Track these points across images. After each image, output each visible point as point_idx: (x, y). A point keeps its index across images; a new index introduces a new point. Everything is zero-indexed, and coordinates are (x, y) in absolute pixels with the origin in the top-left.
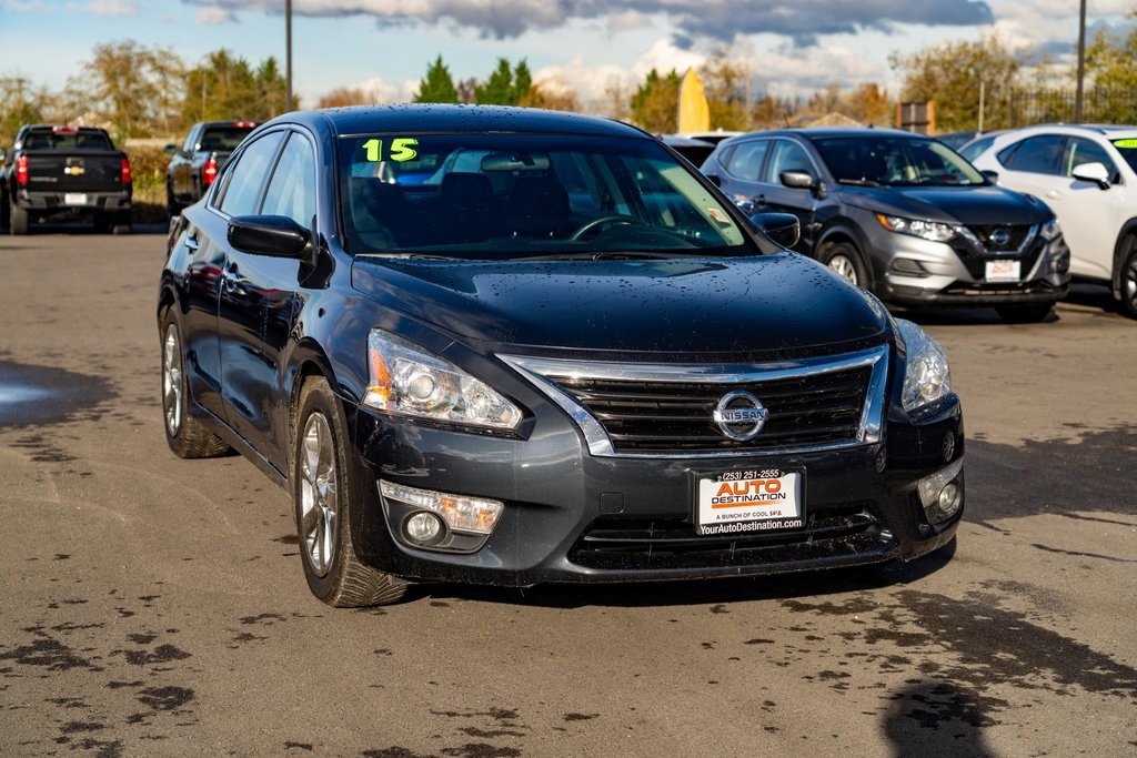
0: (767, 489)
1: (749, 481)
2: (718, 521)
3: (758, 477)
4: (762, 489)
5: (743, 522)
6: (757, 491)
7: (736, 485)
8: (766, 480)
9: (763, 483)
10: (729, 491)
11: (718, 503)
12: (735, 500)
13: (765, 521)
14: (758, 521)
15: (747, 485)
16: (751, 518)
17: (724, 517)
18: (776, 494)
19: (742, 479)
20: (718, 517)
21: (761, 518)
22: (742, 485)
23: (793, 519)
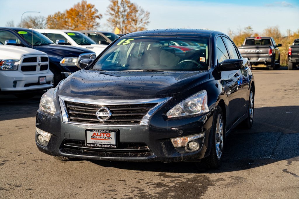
0: (107, 136)
1: (101, 133)
2: (93, 143)
3: (104, 132)
4: (105, 135)
5: (99, 144)
6: (104, 136)
7: (98, 134)
8: (106, 133)
9: (105, 134)
10: (96, 135)
11: (93, 138)
12: (98, 138)
13: (106, 144)
14: (104, 144)
15: (101, 134)
16: (102, 143)
17: (94, 142)
18: (109, 137)
19: (99, 132)
20: (93, 142)
21: (105, 143)
22: (99, 134)
23: (114, 145)
